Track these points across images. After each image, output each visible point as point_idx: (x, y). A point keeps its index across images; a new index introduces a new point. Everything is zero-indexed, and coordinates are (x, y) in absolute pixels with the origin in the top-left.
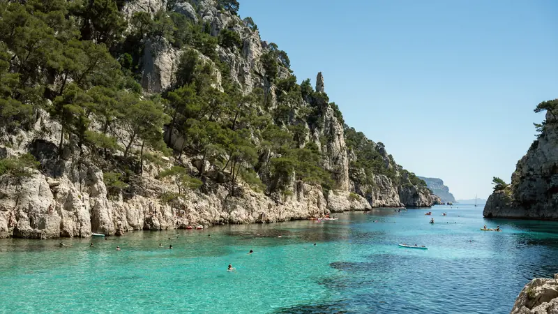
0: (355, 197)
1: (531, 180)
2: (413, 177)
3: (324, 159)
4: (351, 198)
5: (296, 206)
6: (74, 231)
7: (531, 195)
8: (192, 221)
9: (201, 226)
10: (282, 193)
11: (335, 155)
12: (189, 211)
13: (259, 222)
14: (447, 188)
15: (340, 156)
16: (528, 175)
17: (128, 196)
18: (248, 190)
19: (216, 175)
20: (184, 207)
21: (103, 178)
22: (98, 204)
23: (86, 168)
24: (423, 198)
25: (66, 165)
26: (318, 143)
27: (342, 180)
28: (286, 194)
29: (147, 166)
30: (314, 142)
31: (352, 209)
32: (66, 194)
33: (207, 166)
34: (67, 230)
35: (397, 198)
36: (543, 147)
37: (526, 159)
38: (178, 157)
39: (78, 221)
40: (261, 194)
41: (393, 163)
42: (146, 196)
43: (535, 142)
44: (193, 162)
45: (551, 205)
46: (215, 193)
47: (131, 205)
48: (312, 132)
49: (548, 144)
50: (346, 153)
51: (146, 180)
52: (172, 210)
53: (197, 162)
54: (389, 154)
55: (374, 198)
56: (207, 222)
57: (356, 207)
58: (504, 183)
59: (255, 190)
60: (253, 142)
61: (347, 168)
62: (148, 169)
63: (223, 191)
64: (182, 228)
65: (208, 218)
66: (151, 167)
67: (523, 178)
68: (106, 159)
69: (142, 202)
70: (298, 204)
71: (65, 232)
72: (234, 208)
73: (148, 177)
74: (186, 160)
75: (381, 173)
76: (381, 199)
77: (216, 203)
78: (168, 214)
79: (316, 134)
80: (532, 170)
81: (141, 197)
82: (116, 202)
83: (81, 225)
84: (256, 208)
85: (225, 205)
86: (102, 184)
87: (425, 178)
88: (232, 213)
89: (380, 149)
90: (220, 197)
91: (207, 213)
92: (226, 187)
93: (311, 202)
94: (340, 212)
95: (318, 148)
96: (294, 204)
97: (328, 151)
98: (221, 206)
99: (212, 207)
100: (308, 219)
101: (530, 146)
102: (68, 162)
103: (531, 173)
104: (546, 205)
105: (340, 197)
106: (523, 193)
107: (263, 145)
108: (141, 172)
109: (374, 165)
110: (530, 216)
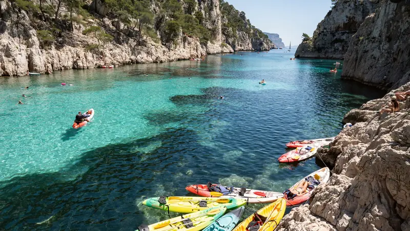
0: (224, 45)
1: (324, 35)
2: (260, 32)
3: (207, 21)
4: (222, 46)
5: (182, 51)
6: (13, 72)
7: (323, 44)
8: (107, 62)
9: (113, 66)
10: (174, 44)
11: (213, 19)
12: (106, 56)
13: (155, 62)
14: (281, 39)
15: (216, 20)
16: (323, 32)
17: (59, 47)
18: (150, 42)
19: (128, 32)
20: (102, 53)
21: (35, 35)
22: (32, 53)
23: (23, 27)
24: (265, 45)
25: (7, 25)
26: (203, 12)
27: (217, 35)
28: (176, 44)
29: (78, 26)
30: (201, 11)
31: (222, 52)
32: (5, 46)
33: (122, 26)
34: (8, 71)
35: (250, 46)
36: (334, 15)
37: (323, 22)
38: (102, 20)
39: (16, 65)
40: (160, 44)
41: (250, 25)
42: (74, 47)
43: (330, 11)
44: (113, 23)
45: (333, 50)
46: (127, 43)
47: (62, 53)
48: (200, 4)
49: (337, 13)
50: (220, 18)
51: (75, 35)
52: (93, 56)
53: (115, 23)
54: (247, 19)
55: (236, 46)
56: (117, 63)
57: (225, 51)
58: (308, 37)
59: (155, 42)
60: (154, 10)
61: (220, 27)
62: (78, 28)
63: (132, 42)
64: (100, 67)
65: (119, 60)
66: (80, 27)
67: (320, 34)
68: (45, 21)
69: (70, 50)
70: (184, 50)
71: (6, 72)
72: (139, 53)
73: (77, 33)
74: (108, 21)
75: (242, 31)
76: (241, 46)
77: (127, 50)
78: (90, 58)
79: (202, 6)
80: (325, 29)
81: (70, 47)
82: (49, 51)
83: (18, 68)
84: (154, 54)
85: (134, 51)
86: (35, 39)
87: (268, 33)
88: (138, 57)
89: (243, 16)
90: (131, 46)
91: (118, 57)
92: (135, 40)
93: (192, 49)
94: (214, 54)
95: (202, 15)
96: (181, 50)
97: (209, 17)
98: (130, 52)
99: (124, 53)
100: (189, 59)
101: (326, 14)
102: (8, 23)
103: (325, 31)
104: (330, 50)
105: (216, 45)
106: (318, 43)
107: (161, 12)
108: (73, 30)
109: (239, 26)
110: (321, 56)
